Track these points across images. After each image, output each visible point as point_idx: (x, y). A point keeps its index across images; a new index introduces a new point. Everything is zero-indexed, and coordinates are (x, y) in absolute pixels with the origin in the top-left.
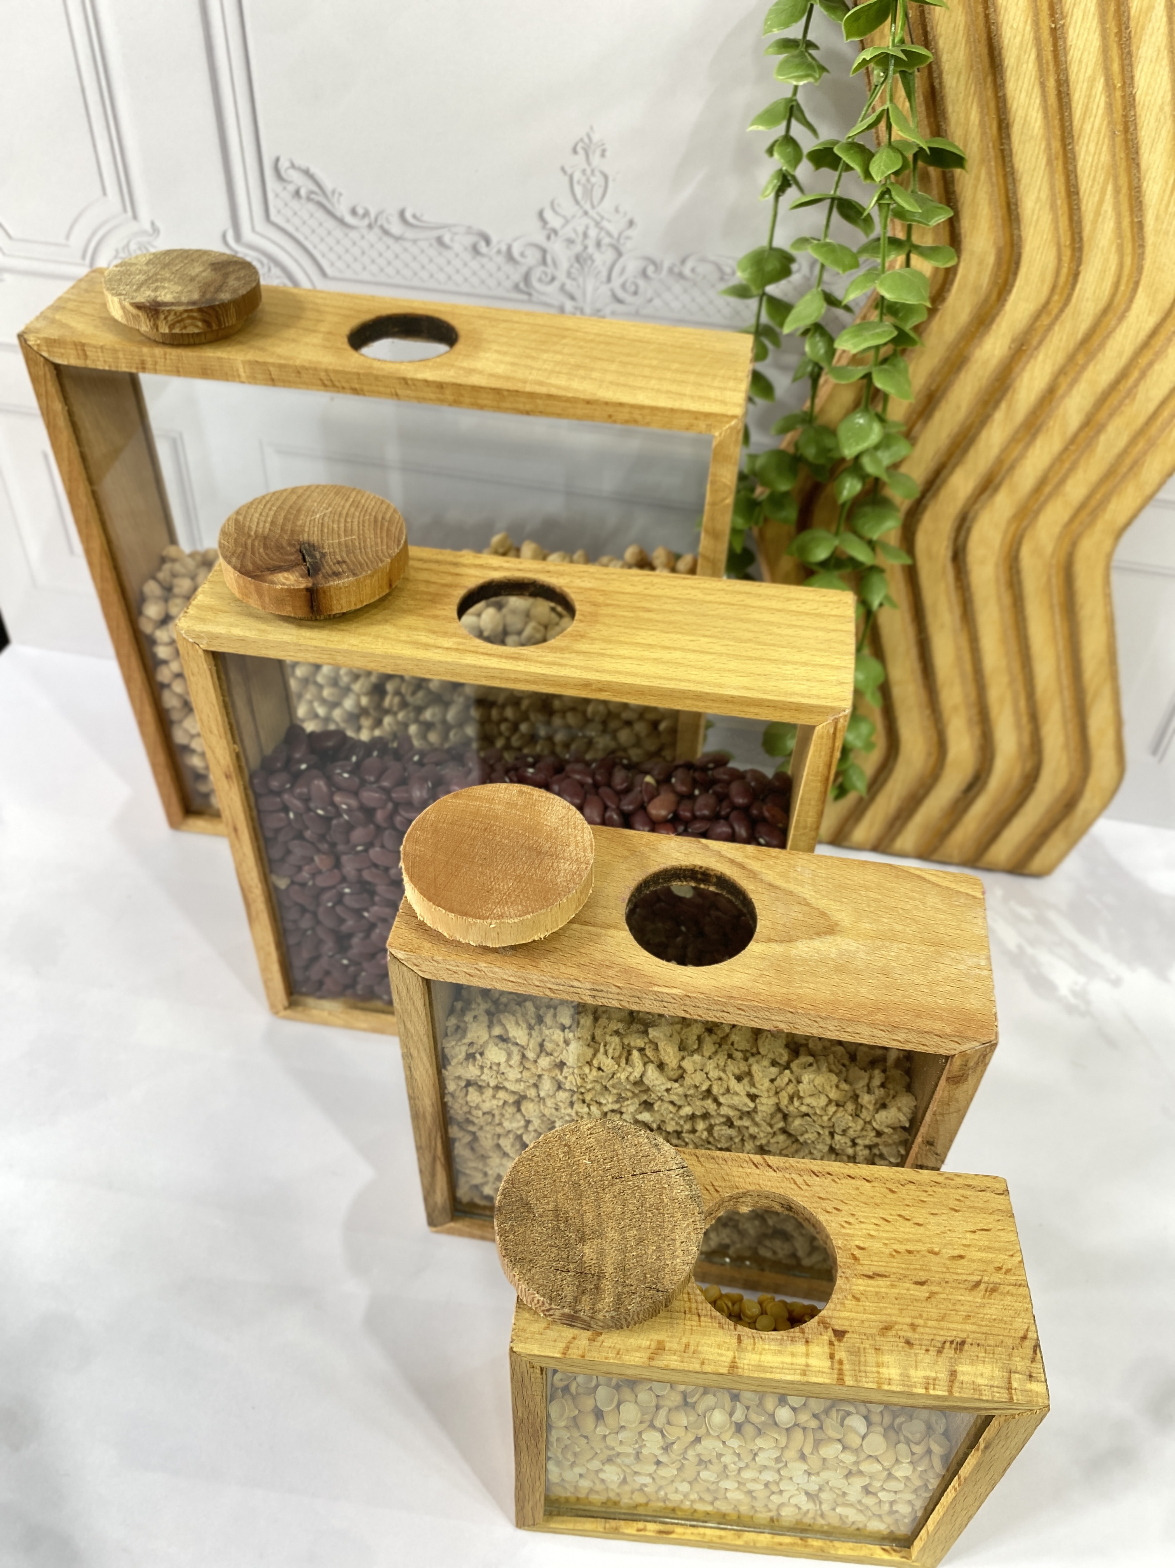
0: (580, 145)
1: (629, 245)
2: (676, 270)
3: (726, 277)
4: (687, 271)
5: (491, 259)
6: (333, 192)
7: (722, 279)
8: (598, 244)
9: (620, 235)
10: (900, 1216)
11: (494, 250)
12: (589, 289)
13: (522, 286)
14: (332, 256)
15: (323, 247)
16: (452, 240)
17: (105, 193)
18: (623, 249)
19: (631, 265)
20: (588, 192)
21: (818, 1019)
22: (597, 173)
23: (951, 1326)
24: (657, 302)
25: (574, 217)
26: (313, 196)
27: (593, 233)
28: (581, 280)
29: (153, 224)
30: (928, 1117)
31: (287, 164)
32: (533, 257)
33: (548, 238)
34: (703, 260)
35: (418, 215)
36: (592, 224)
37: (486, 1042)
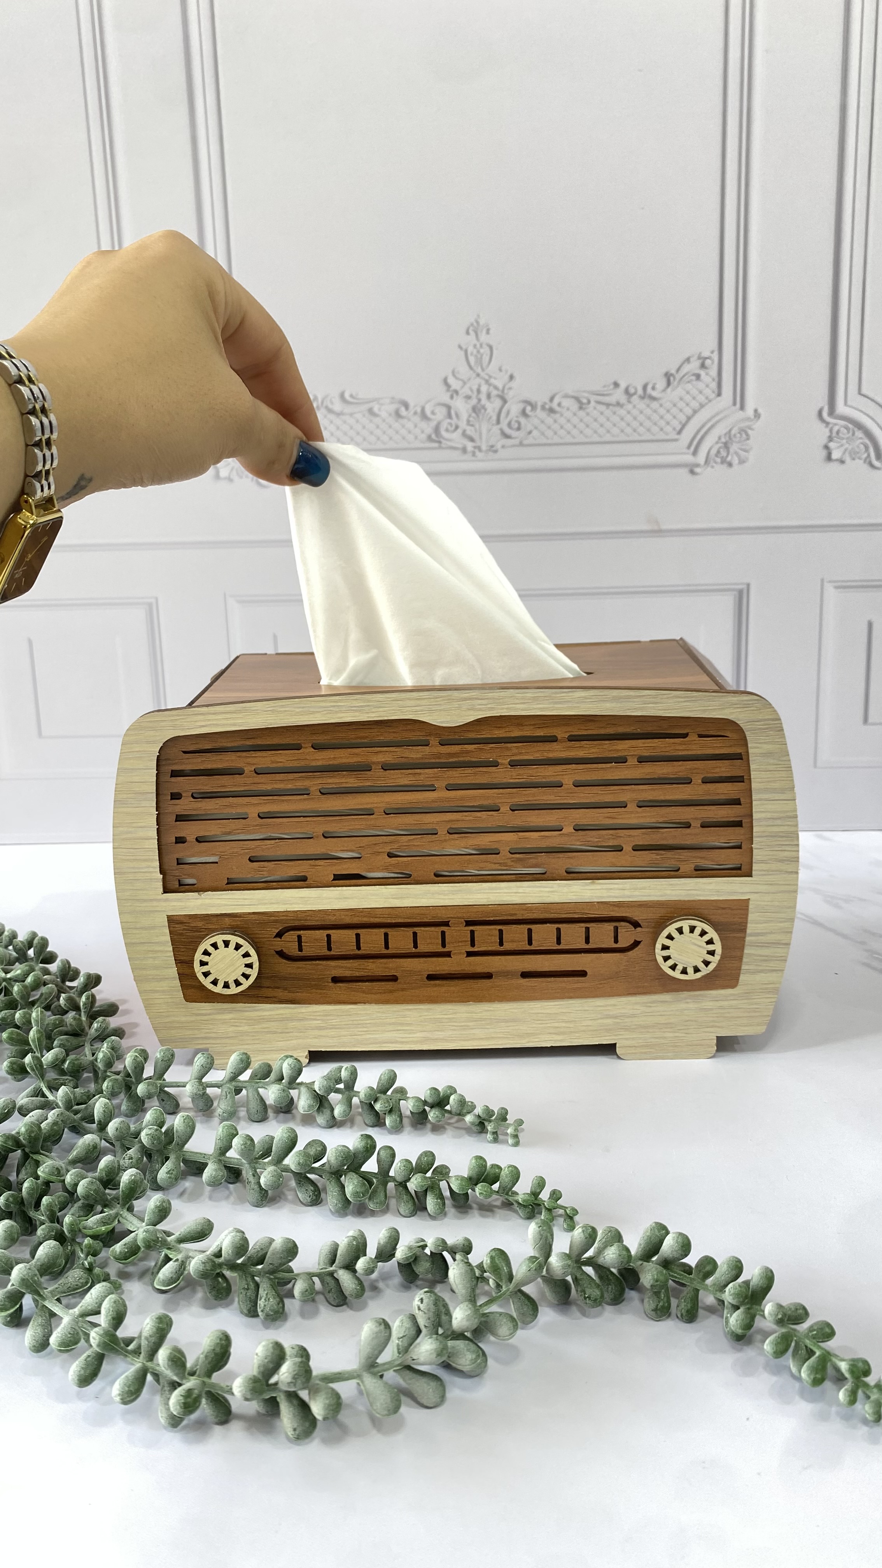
0: (471, 328)
1: (511, 393)
2: (547, 407)
4: (555, 406)
5: (409, 420)
7: (581, 408)
8: (489, 396)
9: (504, 387)
11: (412, 413)
12: (484, 431)
13: (434, 436)
16: (380, 410)
18: (507, 397)
19: (514, 408)
20: (479, 361)
22: (484, 346)
24: (535, 433)
25: (469, 379)
27: (484, 388)
28: (477, 426)
32: (441, 413)
33: (452, 397)
34: (566, 396)
35: (354, 394)
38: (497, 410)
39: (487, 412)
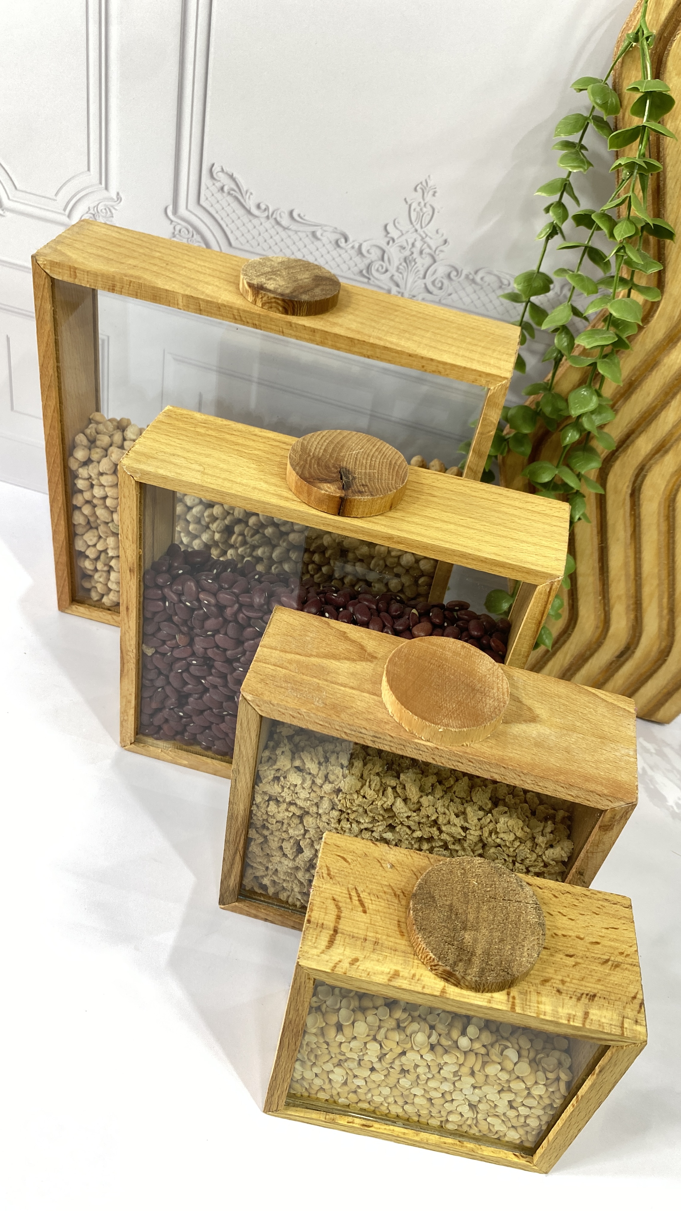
0: (420, 186)
1: (442, 256)
2: (471, 277)
3: (503, 286)
4: (478, 279)
5: (346, 252)
6: (247, 192)
7: (500, 287)
8: (421, 252)
9: (436, 248)
10: (559, 912)
11: (350, 246)
12: (410, 280)
13: (364, 272)
14: (238, 233)
15: (232, 226)
16: (322, 235)
17: (89, 170)
18: (437, 258)
19: (441, 270)
20: (420, 218)
21: (521, 774)
22: (428, 205)
23: (587, 984)
24: (454, 296)
25: (407, 232)
26: (232, 192)
27: (418, 244)
28: (405, 274)
29: (118, 194)
30: (582, 855)
31: (219, 169)
32: (375, 254)
33: (388, 243)
34: (490, 273)
35: (302, 215)
36: (420, 238)
37: (288, 770)
38: (426, 266)
39: (416, 266)
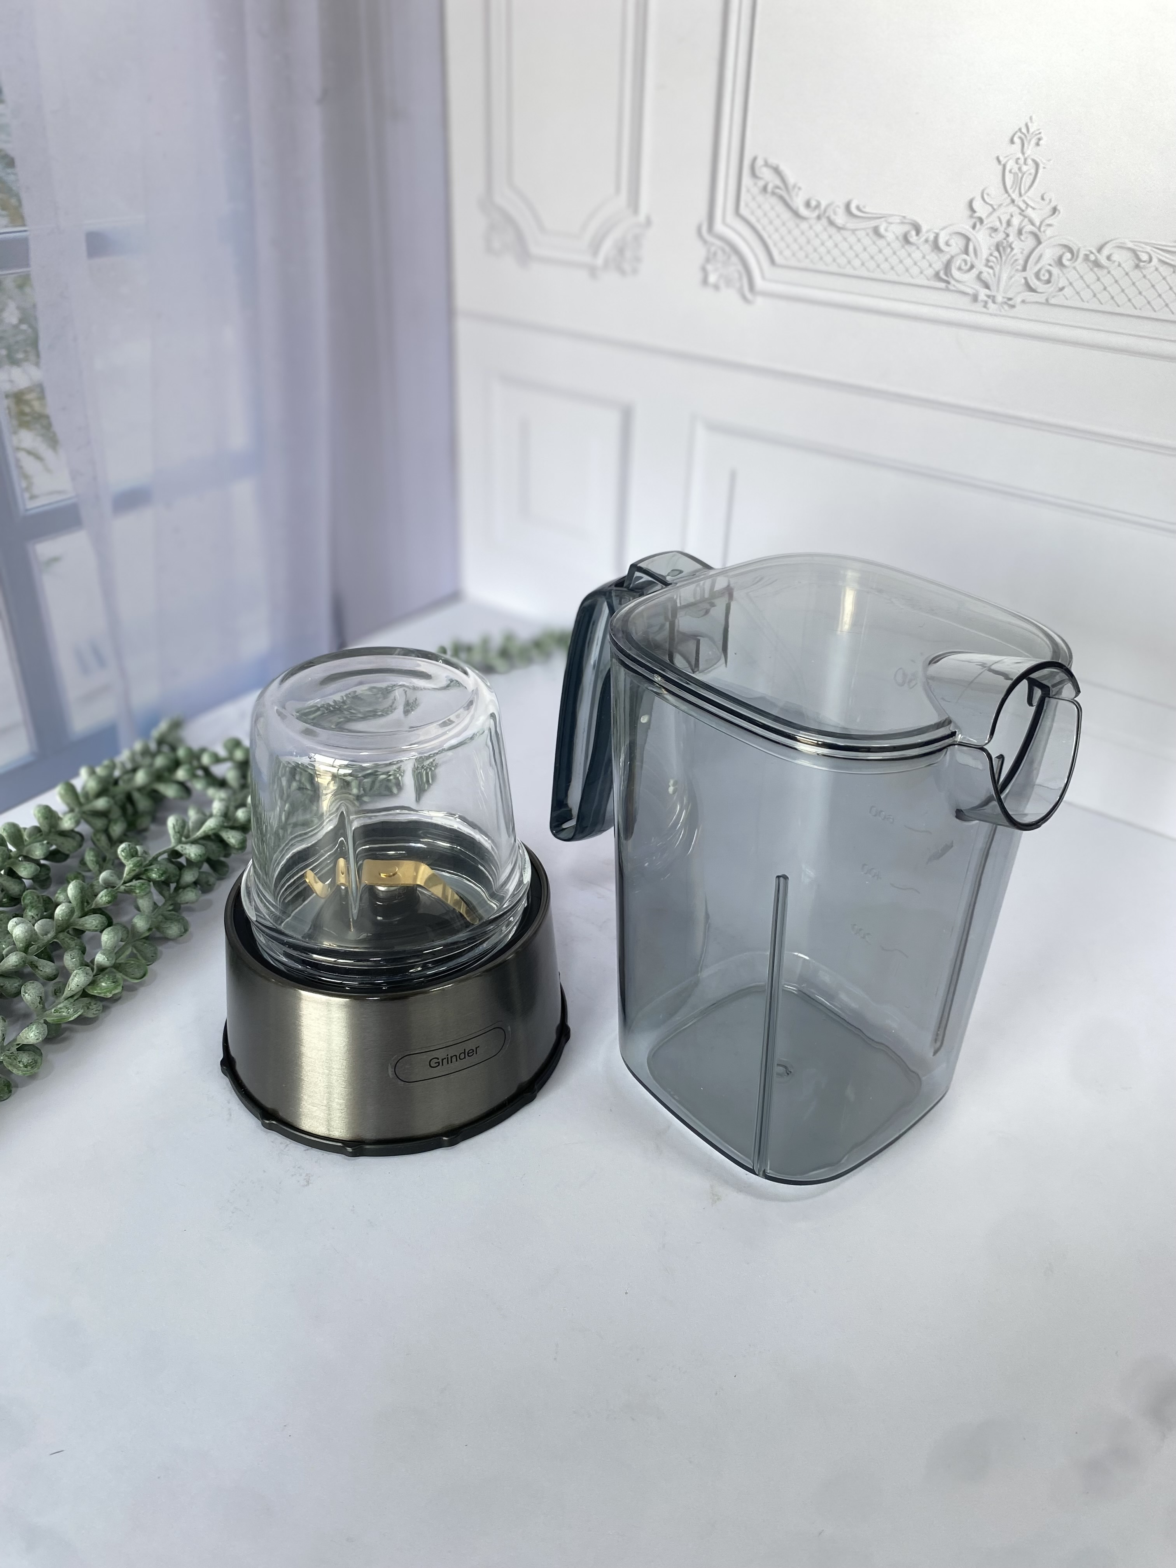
0: (1018, 135)
1: (1049, 232)
2: (1092, 257)
3: (1142, 265)
4: (1102, 258)
5: (918, 248)
8: (1020, 232)
9: (1042, 222)
11: (923, 239)
12: (1004, 276)
13: (942, 275)
14: (782, 244)
15: (776, 237)
16: (886, 230)
17: (618, 192)
18: (1042, 237)
19: (1048, 253)
20: (1018, 182)
22: (1030, 162)
24: (1068, 291)
25: (1000, 205)
26: (777, 191)
27: (1016, 221)
29: (648, 217)
31: (762, 163)
32: (957, 244)
33: (974, 227)
34: (1121, 247)
35: (861, 207)
36: (1018, 211)
38: (1026, 252)
39: (1013, 253)
